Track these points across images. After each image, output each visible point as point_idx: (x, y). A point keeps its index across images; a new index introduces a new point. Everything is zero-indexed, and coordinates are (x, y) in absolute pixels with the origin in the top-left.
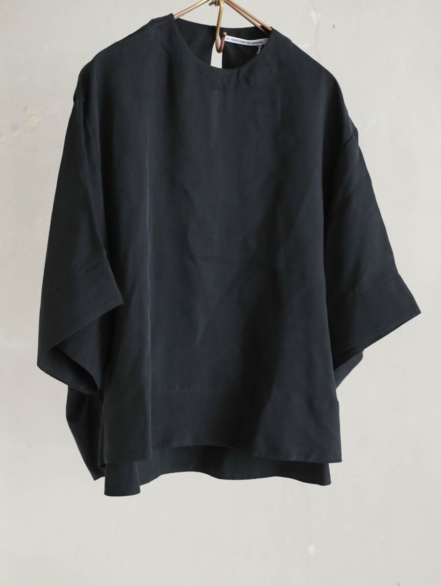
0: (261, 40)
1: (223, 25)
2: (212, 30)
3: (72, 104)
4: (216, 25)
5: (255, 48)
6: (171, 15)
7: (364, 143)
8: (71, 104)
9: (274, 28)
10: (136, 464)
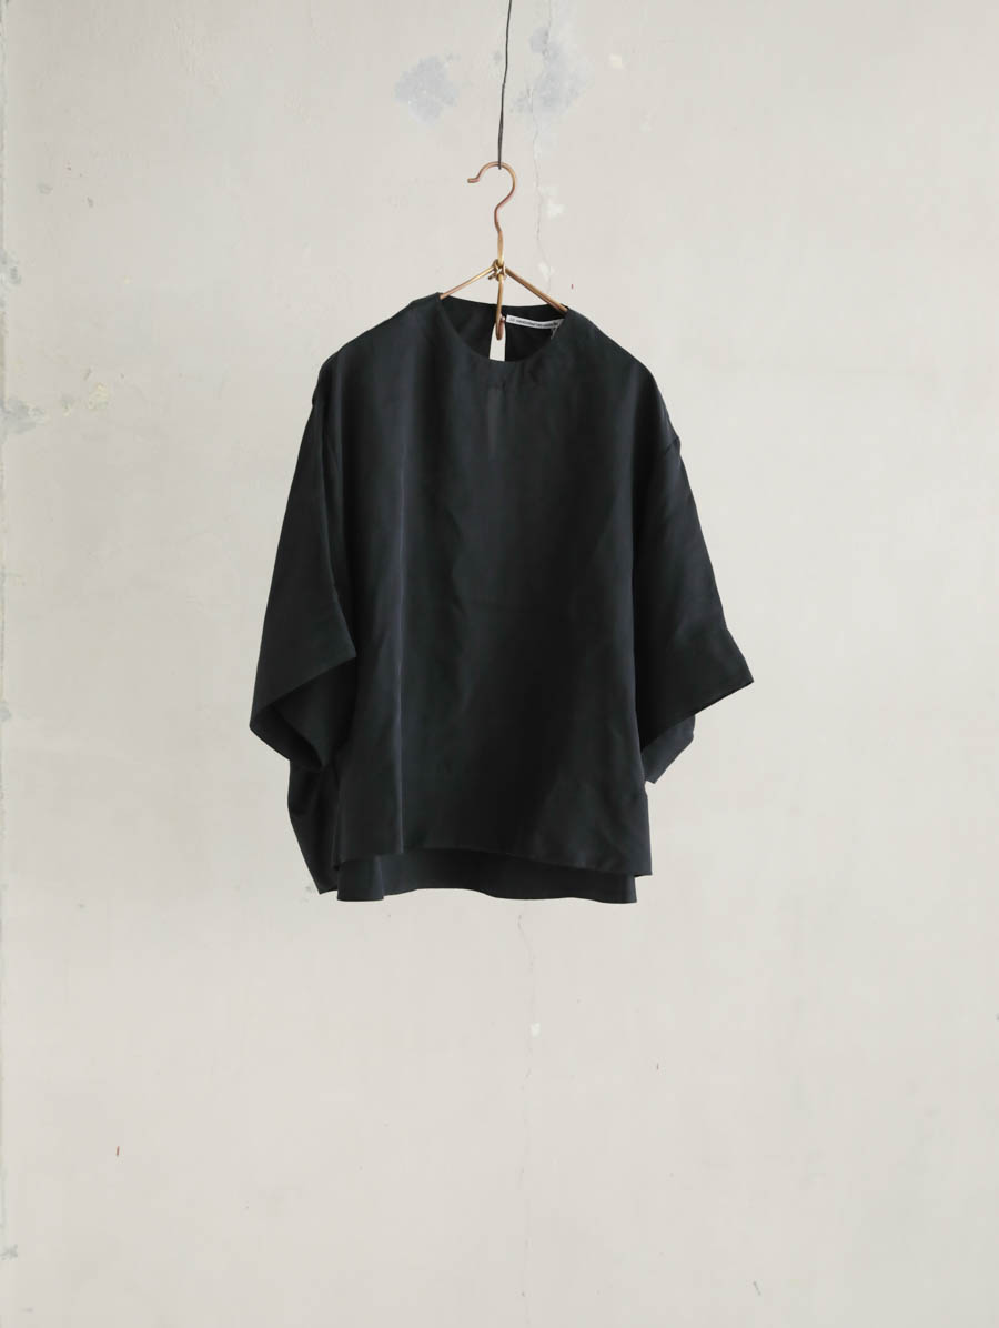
0: (556, 321)
1: (505, 302)
2: (491, 309)
3: (311, 406)
4: (495, 303)
5: (547, 332)
6: (438, 295)
7: (687, 454)
8: (309, 407)
9: (571, 307)
10: (378, 859)
